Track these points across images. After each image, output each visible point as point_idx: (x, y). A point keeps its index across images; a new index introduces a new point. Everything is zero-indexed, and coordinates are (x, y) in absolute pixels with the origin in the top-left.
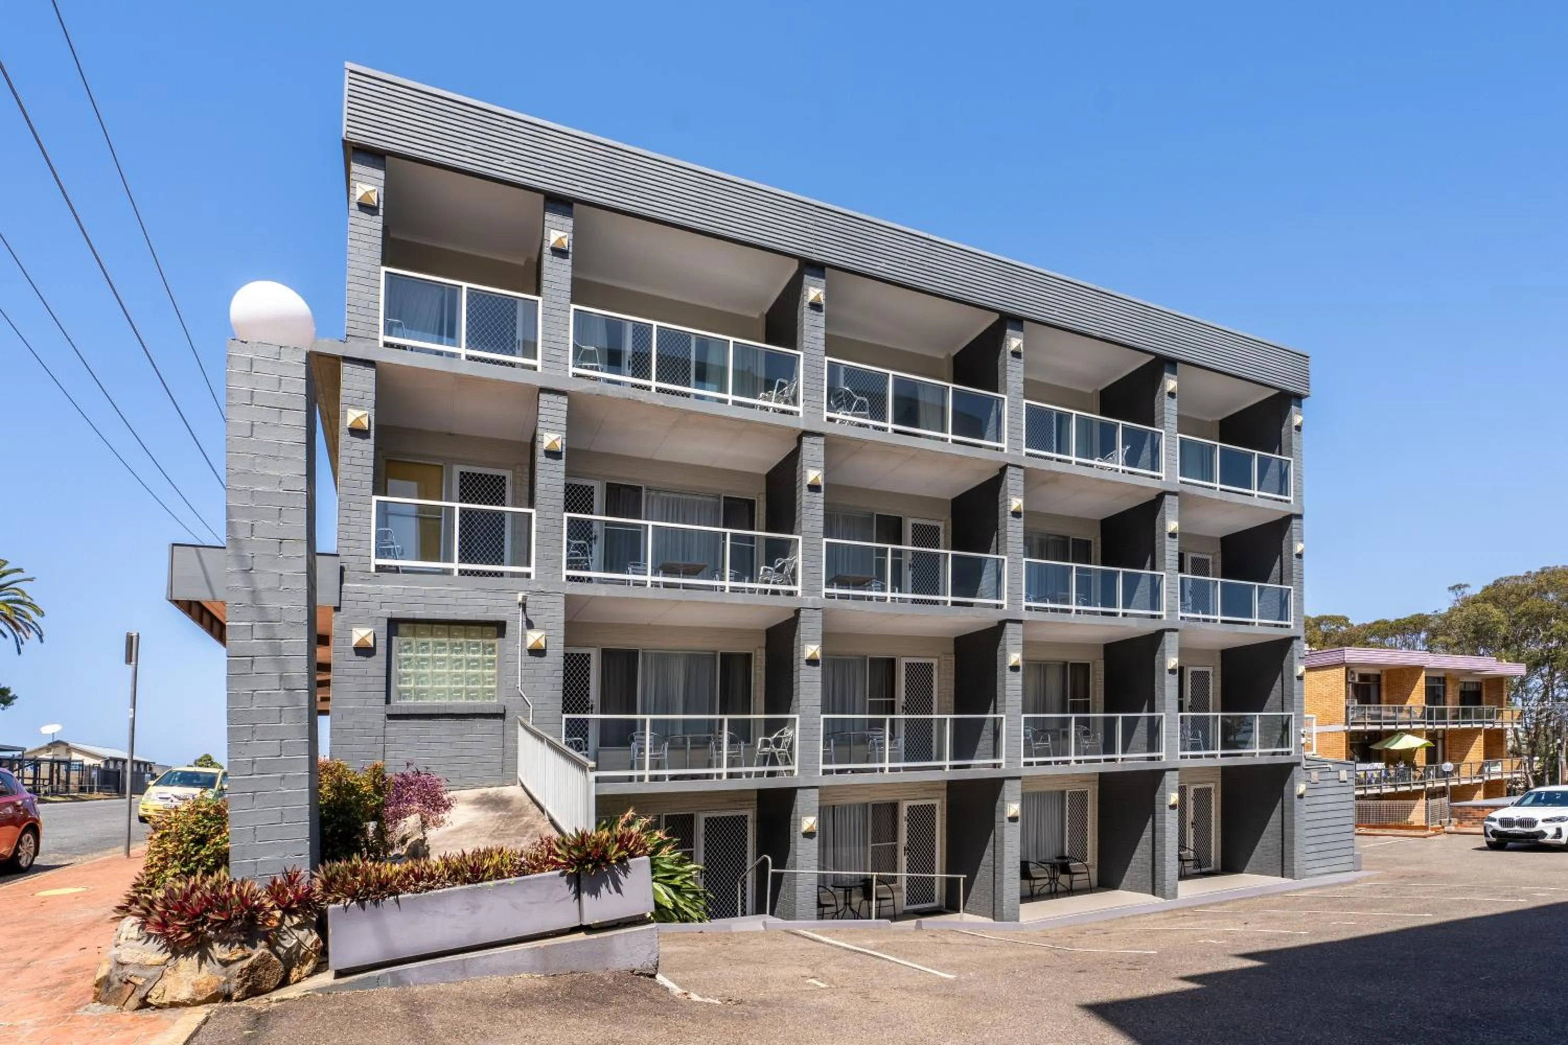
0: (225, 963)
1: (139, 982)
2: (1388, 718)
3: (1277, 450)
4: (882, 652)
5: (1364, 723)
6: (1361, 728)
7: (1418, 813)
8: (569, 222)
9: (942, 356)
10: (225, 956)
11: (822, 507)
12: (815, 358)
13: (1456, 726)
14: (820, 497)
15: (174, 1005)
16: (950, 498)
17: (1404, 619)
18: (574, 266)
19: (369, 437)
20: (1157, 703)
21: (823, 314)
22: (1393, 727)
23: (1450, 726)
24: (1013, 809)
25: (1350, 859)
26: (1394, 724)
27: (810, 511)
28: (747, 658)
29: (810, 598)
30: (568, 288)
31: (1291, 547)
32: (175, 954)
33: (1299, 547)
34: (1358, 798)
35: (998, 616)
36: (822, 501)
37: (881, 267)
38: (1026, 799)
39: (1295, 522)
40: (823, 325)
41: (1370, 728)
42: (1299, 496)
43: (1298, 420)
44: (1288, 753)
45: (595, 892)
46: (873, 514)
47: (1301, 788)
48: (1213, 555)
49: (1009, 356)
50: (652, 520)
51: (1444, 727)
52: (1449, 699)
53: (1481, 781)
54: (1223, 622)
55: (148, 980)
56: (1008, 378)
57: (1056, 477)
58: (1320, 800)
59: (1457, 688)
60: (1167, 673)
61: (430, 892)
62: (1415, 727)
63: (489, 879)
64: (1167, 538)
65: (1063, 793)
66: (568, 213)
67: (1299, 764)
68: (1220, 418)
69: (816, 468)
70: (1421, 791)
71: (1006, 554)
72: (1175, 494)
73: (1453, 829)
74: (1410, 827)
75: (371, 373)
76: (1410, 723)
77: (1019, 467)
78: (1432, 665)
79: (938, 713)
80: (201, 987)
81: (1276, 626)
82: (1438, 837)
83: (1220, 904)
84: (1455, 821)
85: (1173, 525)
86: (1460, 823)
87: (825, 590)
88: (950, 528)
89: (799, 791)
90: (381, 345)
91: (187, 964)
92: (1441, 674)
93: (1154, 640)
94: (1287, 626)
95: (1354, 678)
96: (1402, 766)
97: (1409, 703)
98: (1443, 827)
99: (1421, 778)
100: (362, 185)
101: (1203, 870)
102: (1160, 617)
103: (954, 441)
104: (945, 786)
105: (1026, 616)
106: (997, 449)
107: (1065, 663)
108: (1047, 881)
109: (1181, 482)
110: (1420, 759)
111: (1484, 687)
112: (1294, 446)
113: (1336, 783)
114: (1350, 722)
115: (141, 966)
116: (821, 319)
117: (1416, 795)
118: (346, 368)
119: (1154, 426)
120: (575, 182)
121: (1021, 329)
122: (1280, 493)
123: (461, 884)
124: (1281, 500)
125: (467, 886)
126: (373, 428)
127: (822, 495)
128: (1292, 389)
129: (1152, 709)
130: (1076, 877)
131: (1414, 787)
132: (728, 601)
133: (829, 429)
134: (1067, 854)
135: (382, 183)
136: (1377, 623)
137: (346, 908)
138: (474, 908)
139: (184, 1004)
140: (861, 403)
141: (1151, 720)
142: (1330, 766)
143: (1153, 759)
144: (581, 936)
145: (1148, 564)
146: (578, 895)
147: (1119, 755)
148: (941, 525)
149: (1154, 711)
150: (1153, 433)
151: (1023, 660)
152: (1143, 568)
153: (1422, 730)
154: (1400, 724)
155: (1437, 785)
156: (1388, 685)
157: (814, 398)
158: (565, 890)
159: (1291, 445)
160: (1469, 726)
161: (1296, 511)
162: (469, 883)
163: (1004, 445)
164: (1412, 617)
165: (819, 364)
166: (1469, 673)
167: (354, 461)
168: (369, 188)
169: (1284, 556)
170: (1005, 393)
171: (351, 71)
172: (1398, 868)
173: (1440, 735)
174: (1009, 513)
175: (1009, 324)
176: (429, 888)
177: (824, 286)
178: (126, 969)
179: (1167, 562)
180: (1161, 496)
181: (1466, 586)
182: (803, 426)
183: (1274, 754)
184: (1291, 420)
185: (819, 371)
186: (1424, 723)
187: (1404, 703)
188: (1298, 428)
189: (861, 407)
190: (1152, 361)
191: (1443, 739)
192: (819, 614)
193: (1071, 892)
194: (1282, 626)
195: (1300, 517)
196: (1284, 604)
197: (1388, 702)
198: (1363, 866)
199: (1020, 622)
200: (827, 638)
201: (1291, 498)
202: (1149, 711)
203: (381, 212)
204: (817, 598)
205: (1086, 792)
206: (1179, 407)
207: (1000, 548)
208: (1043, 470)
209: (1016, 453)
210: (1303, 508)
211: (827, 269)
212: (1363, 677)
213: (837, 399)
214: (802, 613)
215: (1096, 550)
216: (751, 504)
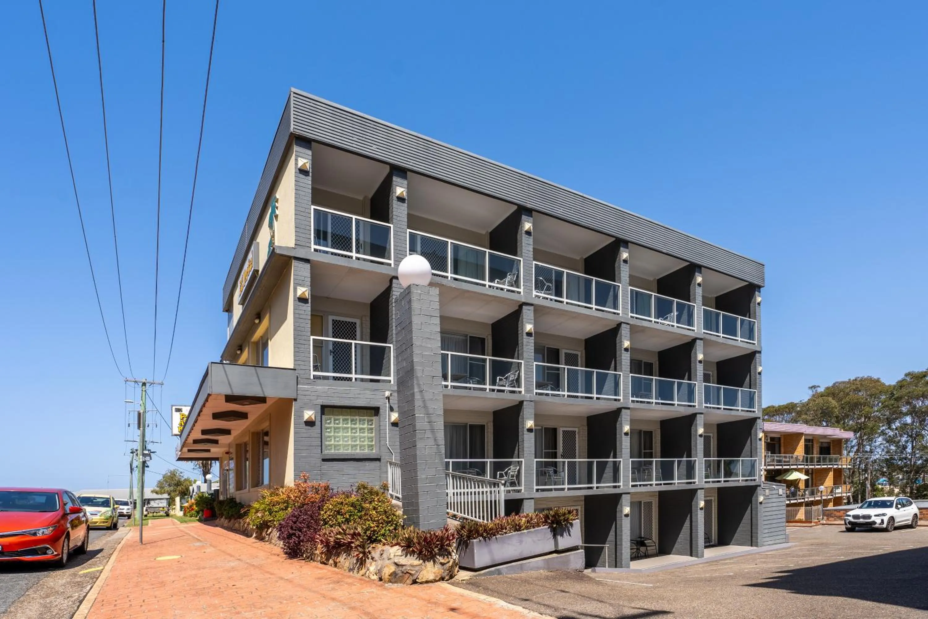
0: (442, 564)
1: (413, 572)
2: (785, 462)
3: (748, 315)
4: (551, 424)
5: (774, 465)
6: (772, 467)
7: (801, 514)
8: (405, 182)
9: (578, 258)
10: (443, 561)
11: (533, 345)
12: (528, 262)
13: (819, 467)
14: (532, 340)
15: (427, 582)
16: (584, 338)
17: (783, 406)
18: (408, 207)
19: (308, 303)
20: (693, 452)
21: (532, 237)
22: (788, 467)
23: (817, 467)
24: (627, 510)
25: (784, 536)
26: (789, 465)
27: (528, 347)
28: (482, 427)
29: (528, 395)
30: (406, 220)
31: (756, 368)
32: (424, 562)
33: (760, 369)
34: (788, 505)
35: (617, 405)
36: (533, 341)
37: (560, 212)
38: (632, 505)
39: (757, 355)
40: (532, 244)
41: (777, 467)
42: (759, 341)
43: (759, 299)
44: (754, 480)
45: (562, 535)
46: (544, 347)
47: (761, 499)
48: (712, 371)
49: (622, 263)
50: (451, 351)
51: (813, 467)
52: (815, 452)
53: (832, 497)
54: (724, 409)
55: (417, 572)
56: (622, 275)
57: (643, 330)
58: (770, 505)
59: (818, 445)
60: (698, 437)
61: (507, 535)
62: (799, 467)
63: (523, 530)
64: (698, 363)
65: (640, 502)
66: (405, 177)
67: (760, 486)
68: (715, 296)
69: (530, 323)
70: (802, 502)
71: (621, 371)
72: (701, 339)
73: (825, 522)
74: (800, 521)
75: (308, 266)
76: (796, 465)
77: (628, 324)
78: (807, 432)
79: (579, 458)
80: (437, 574)
81: (747, 411)
82: (818, 527)
83: (730, 559)
84: (825, 518)
85: (700, 357)
86: (828, 519)
87: (535, 391)
88: (584, 355)
89: (525, 500)
90: (313, 250)
91: (430, 564)
92: (811, 438)
93: (691, 419)
94: (754, 412)
95: (767, 440)
96: (793, 489)
97: (796, 454)
98: (819, 521)
99: (802, 495)
100: (302, 159)
101: (711, 544)
102: (694, 406)
103: (597, 309)
104: (583, 498)
105: (631, 405)
106: (615, 313)
107: (640, 431)
108: (635, 550)
109: (704, 333)
110: (802, 486)
111: (831, 444)
112: (757, 314)
113: (777, 496)
114: (767, 464)
115: (412, 566)
116: (531, 240)
117: (800, 504)
118: (294, 263)
119: (690, 302)
120: (409, 160)
121: (627, 248)
122: (749, 339)
123: (514, 531)
124: (750, 343)
125: (516, 532)
126: (310, 297)
127: (533, 338)
128: (756, 283)
129: (689, 456)
130: (648, 548)
131: (799, 501)
132: (489, 396)
133: (536, 302)
134: (643, 536)
135: (310, 158)
136: (769, 407)
137: (480, 541)
138: (521, 542)
139: (431, 582)
140: (548, 287)
141: (689, 463)
142: (774, 487)
143: (691, 483)
144: (555, 555)
145: (686, 377)
146: (555, 536)
147: (676, 481)
148: (579, 354)
149: (691, 457)
150: (689, 306)
151: (631, 430)
152: (683, 379)
153: (802, 469)
154: (792, 465)
155: (810, 499)
156: (784, 443)
157: (528, 284)
158: (550, 535)
159: (755, 313)
160: (825, 466)
161: (758, 349)
162: (518, 531)
163: (620, 312)
164: (787, 404)
165: (531, 266)
166: (825, 437)
167: (301, 316)
168: (305, 161)
169: (752, 374)
170: (620, 283)
171: (294, 93)
172: (807, 541)
173: (810, 472)
174: (623, 349)
175: (622, 244)
176: (506, 533)
177: (532, 221)
178: (404, 568)
179: (698, 376)
180: (694, 340)
181: (819, 386)
182: (523, 300)
183: (747, 480)
184: (755, 300)
185: (530, 269)
186: (803, 465)
187: (793, 454)
188: (759, 304)
189: (549, 289)
190: (688, 265)
191: (812, 474)
192: (533, 403)
193: (647, 556)
194: (750, 411)
195: (760, 352)
196: (752, 399)
197: (785, 453)
198: (790, 541)
199: (628, 408)
200: (537, 417)
201: (756, 342)
202: (687, 457)
203: (311, 174)
204: (532, 395)
205: (651, 502)
206: (703, 291)
207: (618, 368)
208: (639, 326)
209: (625, 316)
210: (761, 347)
211: (533, 212)
212: (772, 439)
213: (539, 286)
214: (525, 403)
215: (656, 368)
216: (483, 340)
